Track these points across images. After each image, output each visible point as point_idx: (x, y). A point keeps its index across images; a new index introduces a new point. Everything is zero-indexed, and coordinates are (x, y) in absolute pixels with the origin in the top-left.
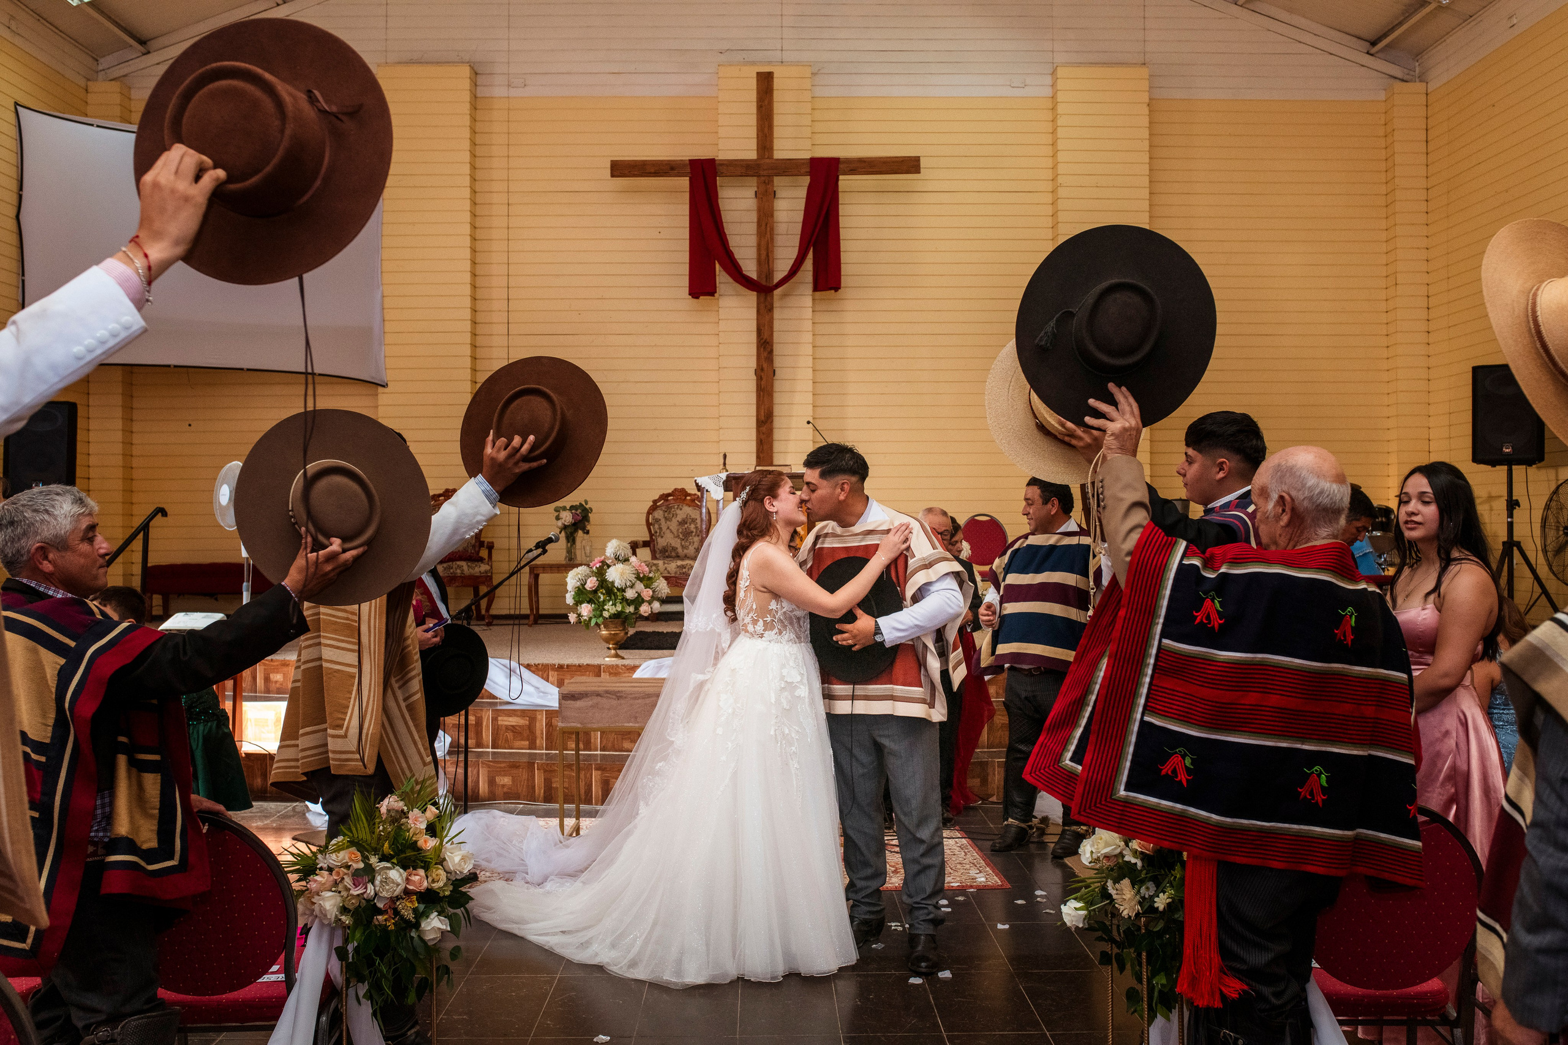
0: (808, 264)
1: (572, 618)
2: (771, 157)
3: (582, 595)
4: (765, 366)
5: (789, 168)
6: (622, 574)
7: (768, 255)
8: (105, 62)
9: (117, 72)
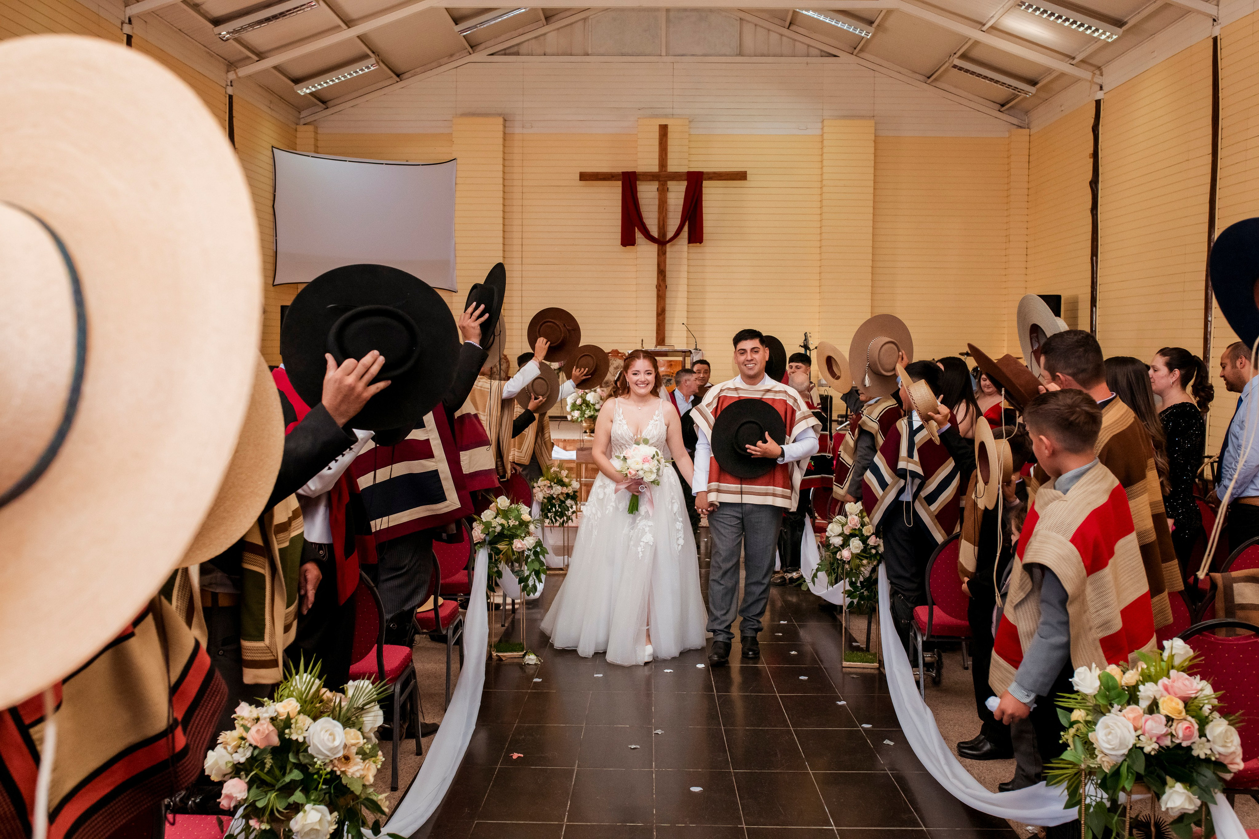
0: (686, 228)
1: (569, 418)
2: (666, 171)
3: (574, 407)
4: (662, 283)
5: (676, 177)
6: (594, 397)
7: (664, 224)
8: (303, 114)
9: (309, 120)
